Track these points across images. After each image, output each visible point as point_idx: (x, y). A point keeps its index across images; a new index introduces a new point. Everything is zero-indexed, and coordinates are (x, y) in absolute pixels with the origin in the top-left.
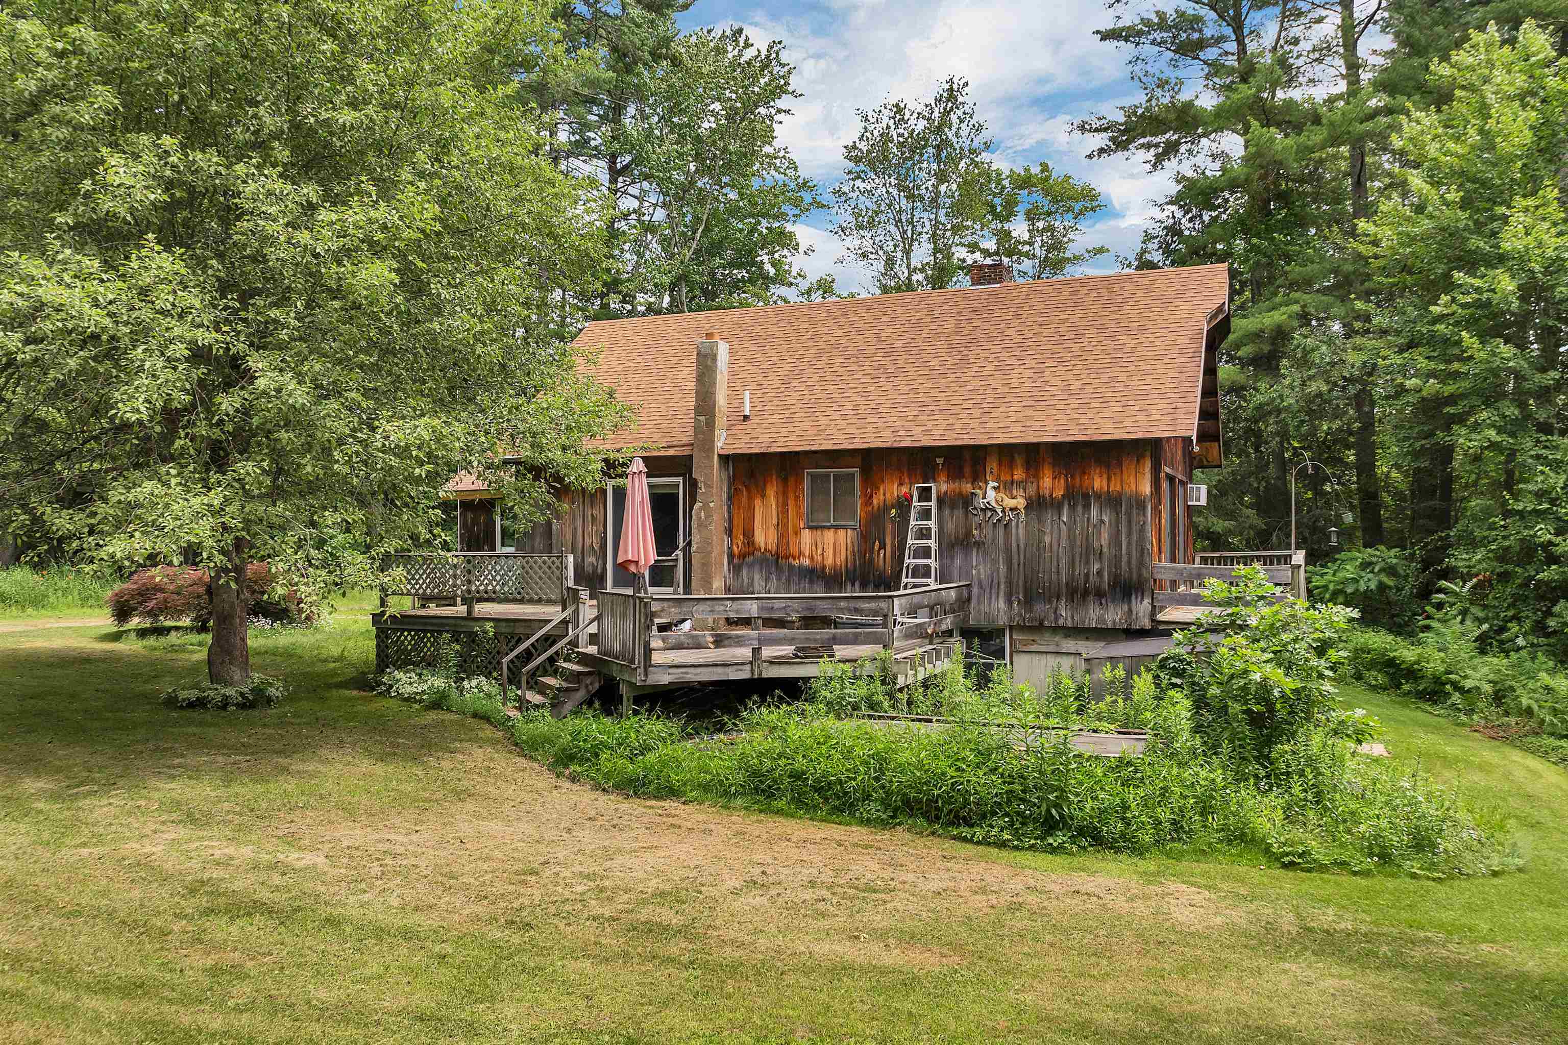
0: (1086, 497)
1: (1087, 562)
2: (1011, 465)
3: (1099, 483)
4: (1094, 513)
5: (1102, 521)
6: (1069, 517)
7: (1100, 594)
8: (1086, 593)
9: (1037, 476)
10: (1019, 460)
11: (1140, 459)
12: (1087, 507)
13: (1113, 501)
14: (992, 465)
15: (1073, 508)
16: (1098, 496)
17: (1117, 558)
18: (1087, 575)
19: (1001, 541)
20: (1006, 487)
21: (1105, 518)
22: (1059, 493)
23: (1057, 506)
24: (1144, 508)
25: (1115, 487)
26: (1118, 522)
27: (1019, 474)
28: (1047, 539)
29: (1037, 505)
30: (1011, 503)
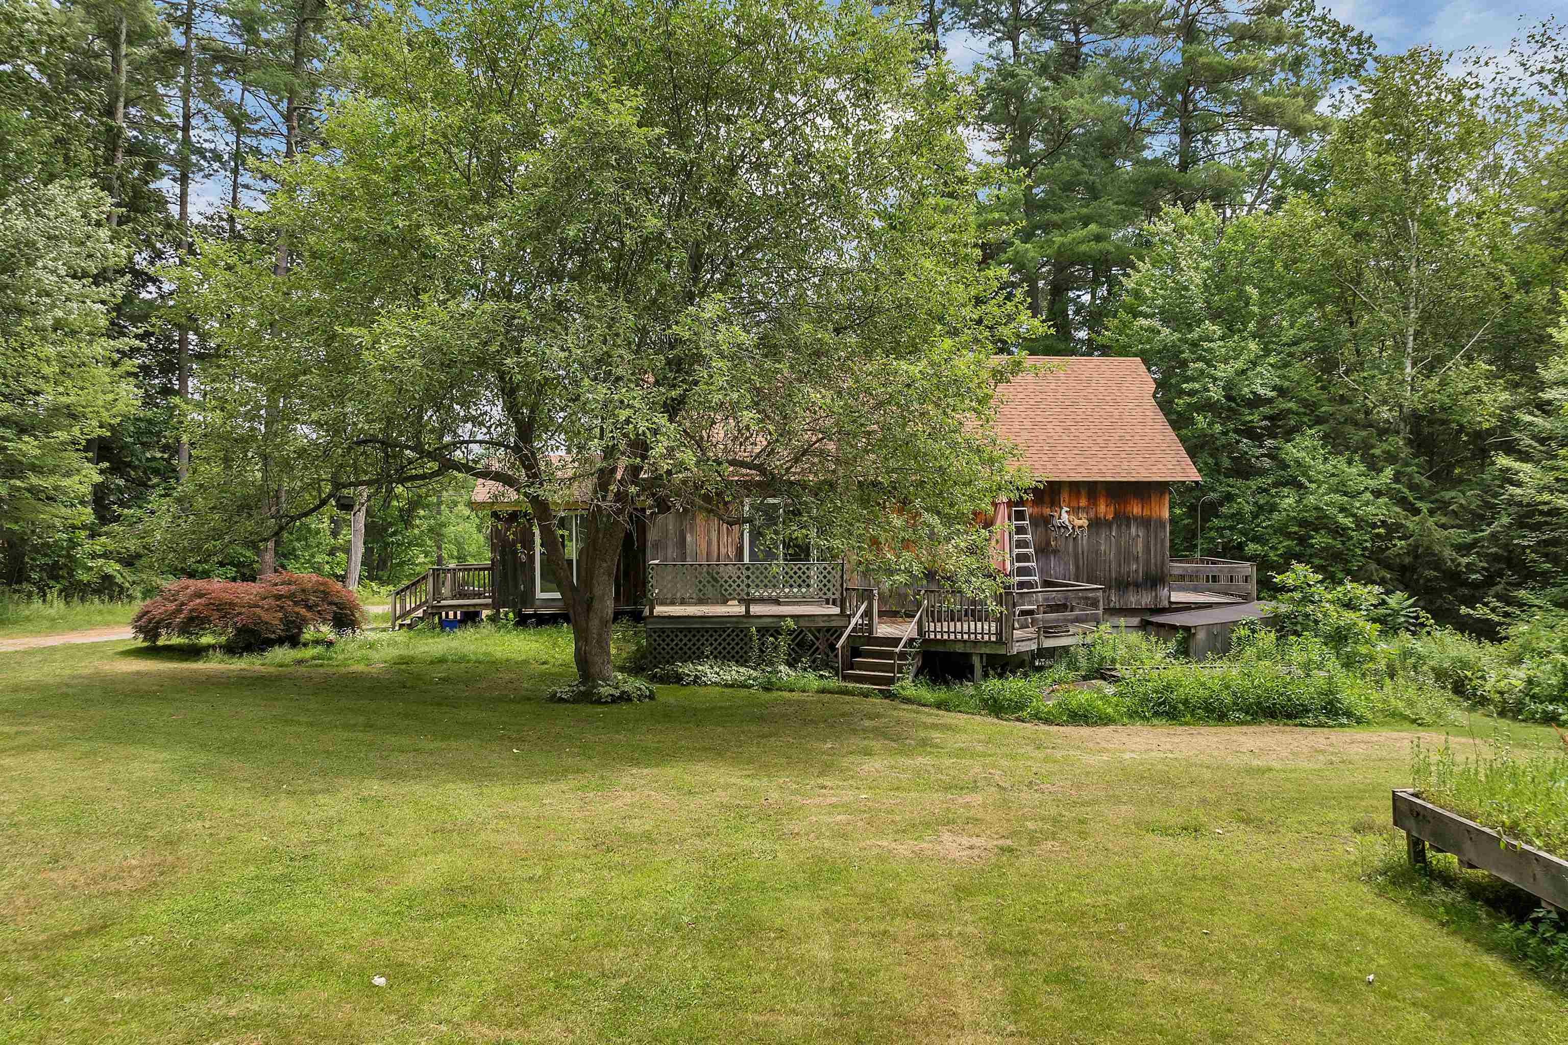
0: (1128, 518)
1: (1129, 564)
2: (1078, 495)
3: (1136, 509)
4: (1133, 530)
5: (1138, 536)
6: (1117, 532)
7: (1137, 586)
8: (1128, 584)
9: (1095, 504)
10: (1084, 493)
11: (1162, 494)
12: (1128, 526)
13: (1145, 522)
14: (1065, 496)
15: (1119, 526)
16: (1136, 519)
17: (1147, 562)
18: (1129, 572)
19: (1071, 549)
20: (1075, 511)
21: (1140, 534)
22: (1110, 517)
23: (1109, 524)
24: (1165, 527)
25: (1146, 512)
26: (1148, 535)
27: (1083, 503)
28: (1103, 548)
29: (1096, 524)
30: (1079, 522)
